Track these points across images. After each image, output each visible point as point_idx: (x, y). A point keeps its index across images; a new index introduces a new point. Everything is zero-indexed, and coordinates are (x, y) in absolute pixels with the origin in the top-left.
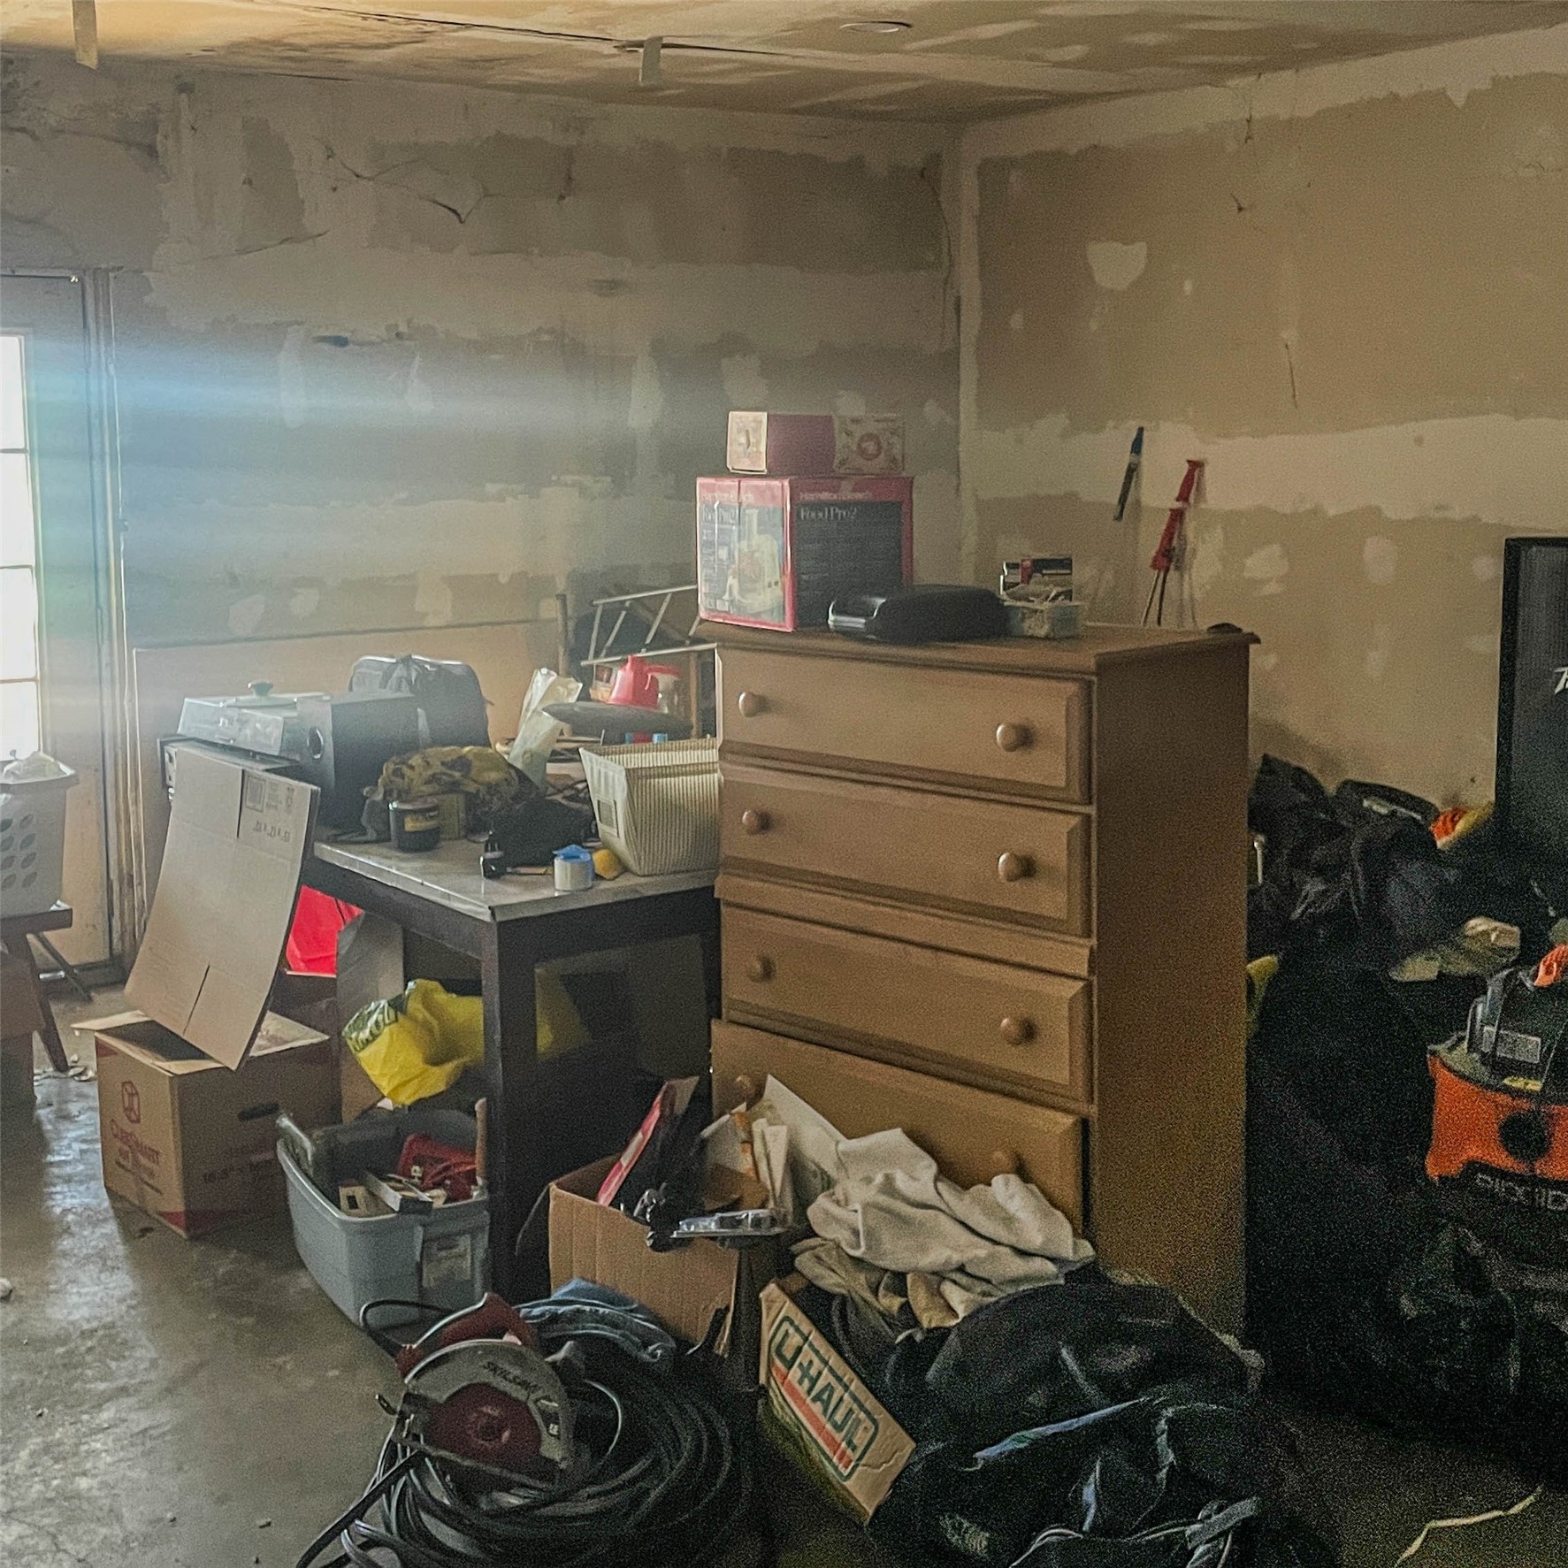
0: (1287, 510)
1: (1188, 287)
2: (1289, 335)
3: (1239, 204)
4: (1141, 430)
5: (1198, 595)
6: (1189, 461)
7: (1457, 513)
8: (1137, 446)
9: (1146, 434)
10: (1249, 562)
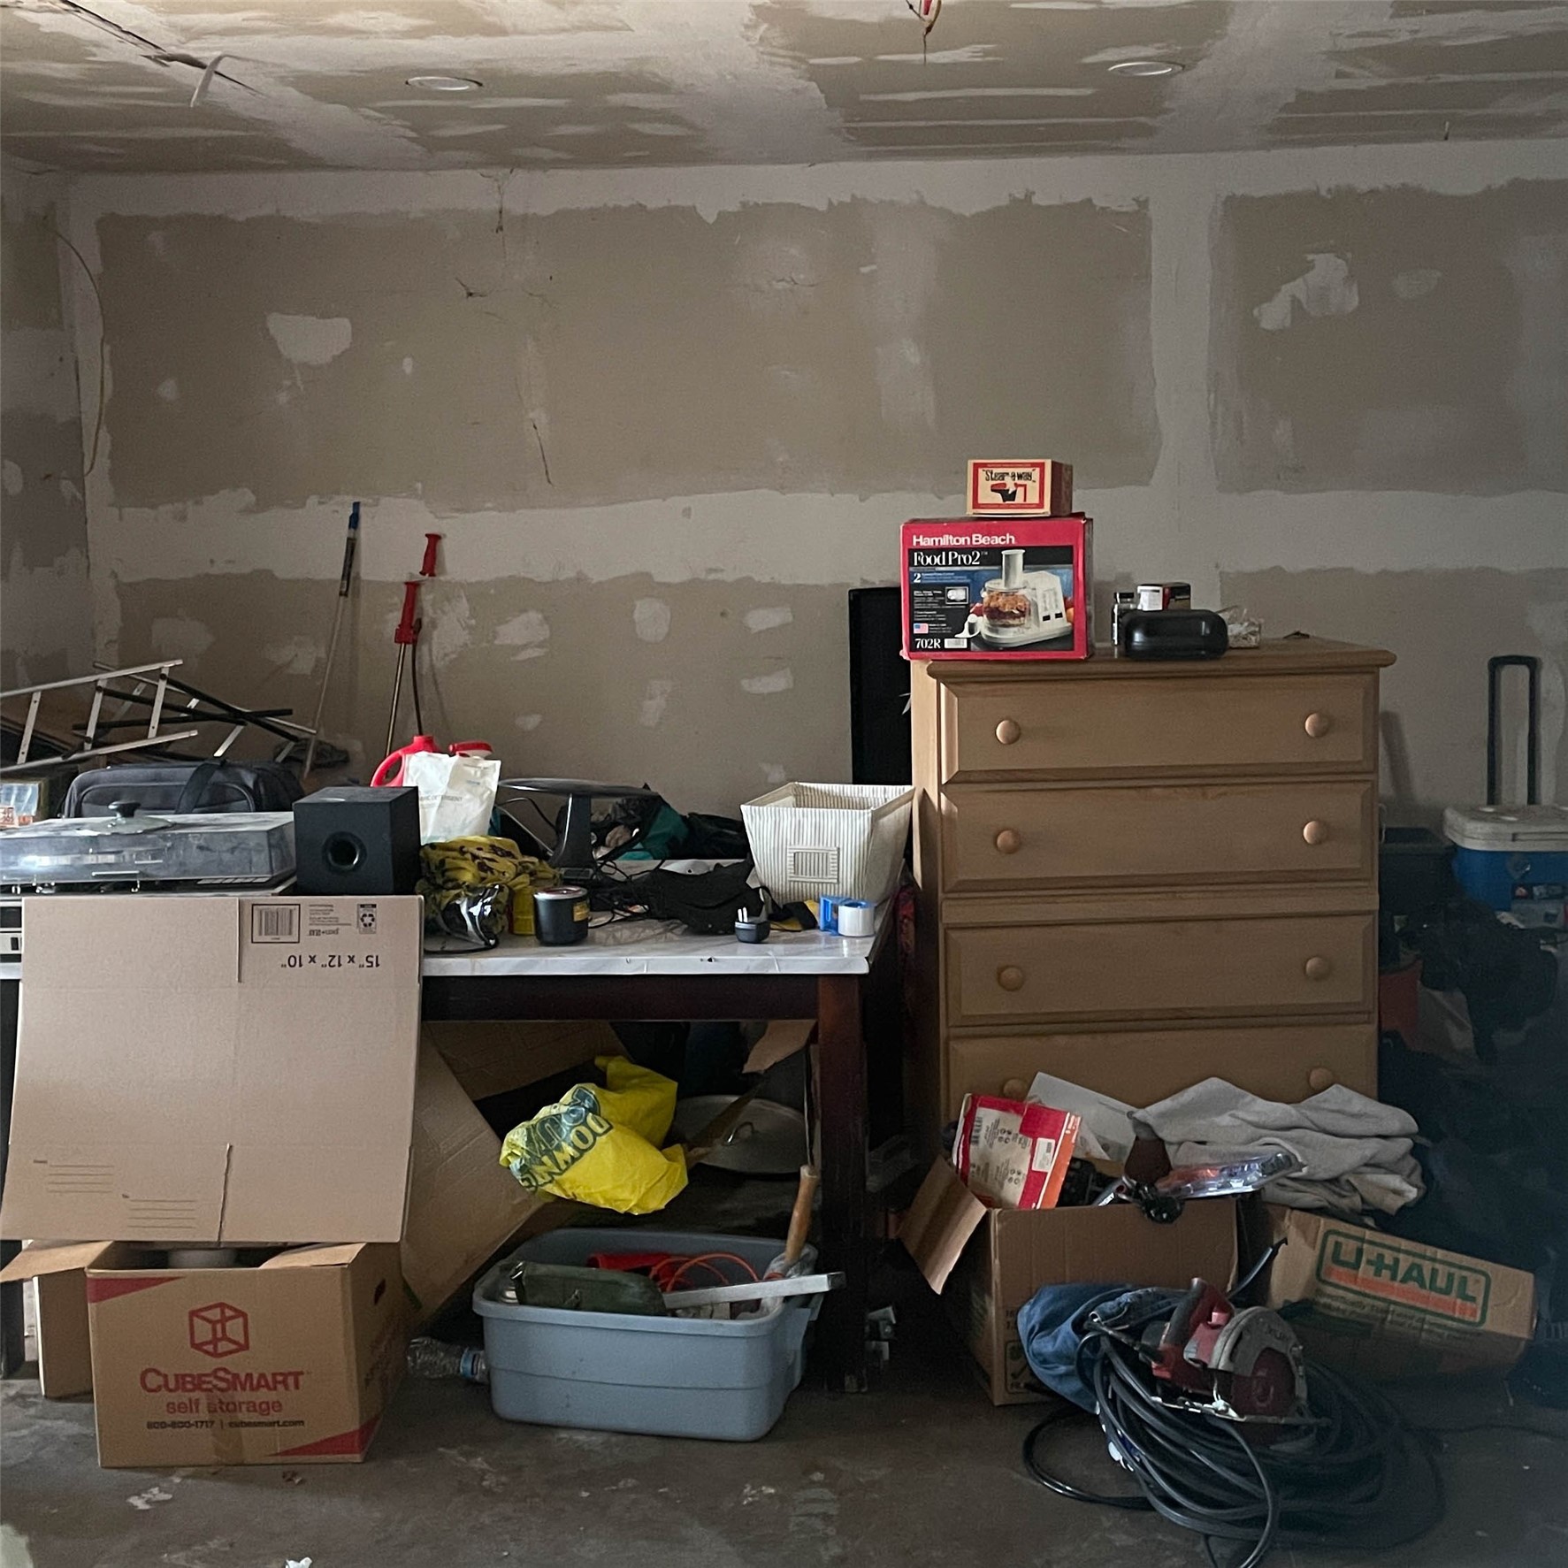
0: (547, 578)
1: (408, 365)
2: (539, 416)
3: (467, 289)
4: (356, 505)
5: (439, 664)
6: (427, 535)
7: (729, 576)
8: (354, 521)
9: (362, 510)
10: (502, 629)
